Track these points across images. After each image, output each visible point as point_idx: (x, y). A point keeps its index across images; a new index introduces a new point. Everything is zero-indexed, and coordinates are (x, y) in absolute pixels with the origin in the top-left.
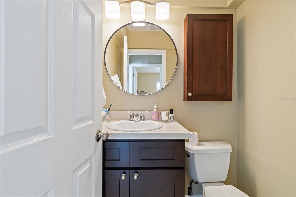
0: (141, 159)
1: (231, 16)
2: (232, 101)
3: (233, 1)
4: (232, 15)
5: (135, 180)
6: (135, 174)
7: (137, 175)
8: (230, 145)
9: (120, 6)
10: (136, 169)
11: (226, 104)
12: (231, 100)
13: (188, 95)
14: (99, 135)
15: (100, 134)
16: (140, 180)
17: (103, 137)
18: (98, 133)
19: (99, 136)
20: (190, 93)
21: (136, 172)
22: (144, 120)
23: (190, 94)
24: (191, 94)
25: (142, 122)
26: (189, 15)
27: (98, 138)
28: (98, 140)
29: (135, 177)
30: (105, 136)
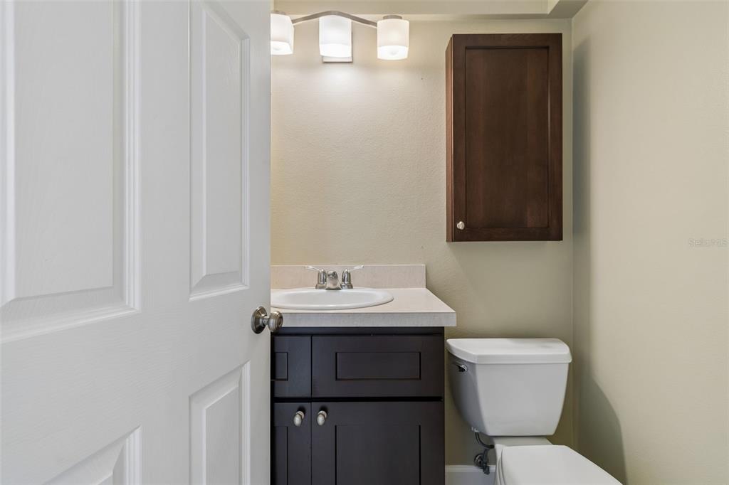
0: (338, 377)
1: (557, 38)
2: (562, 239)
3: (559, 2)
4: (561, 34)
5: (320, 426)
6: (321, 412)
7: (323, 415)
8: (566, 346)
9: (294, 26)
10: (324, 401)
11: (549, 247)
12: (560, 238)
13: (455, 226)
14: (259, 318)
15: (263, 315)
16: (336, 427)
17: (268, 323)
18: (257, 312)
19: (261, 320)
20: (461, 222)
21: (323, 409)
22: (350, 287)
23: (461, 225)
24: (463, 224)
25: (344, 291)
26: (456, 39)
27: (257, 326)
28: (258, 329)
29: (321, 420)
30: (272, 322)
